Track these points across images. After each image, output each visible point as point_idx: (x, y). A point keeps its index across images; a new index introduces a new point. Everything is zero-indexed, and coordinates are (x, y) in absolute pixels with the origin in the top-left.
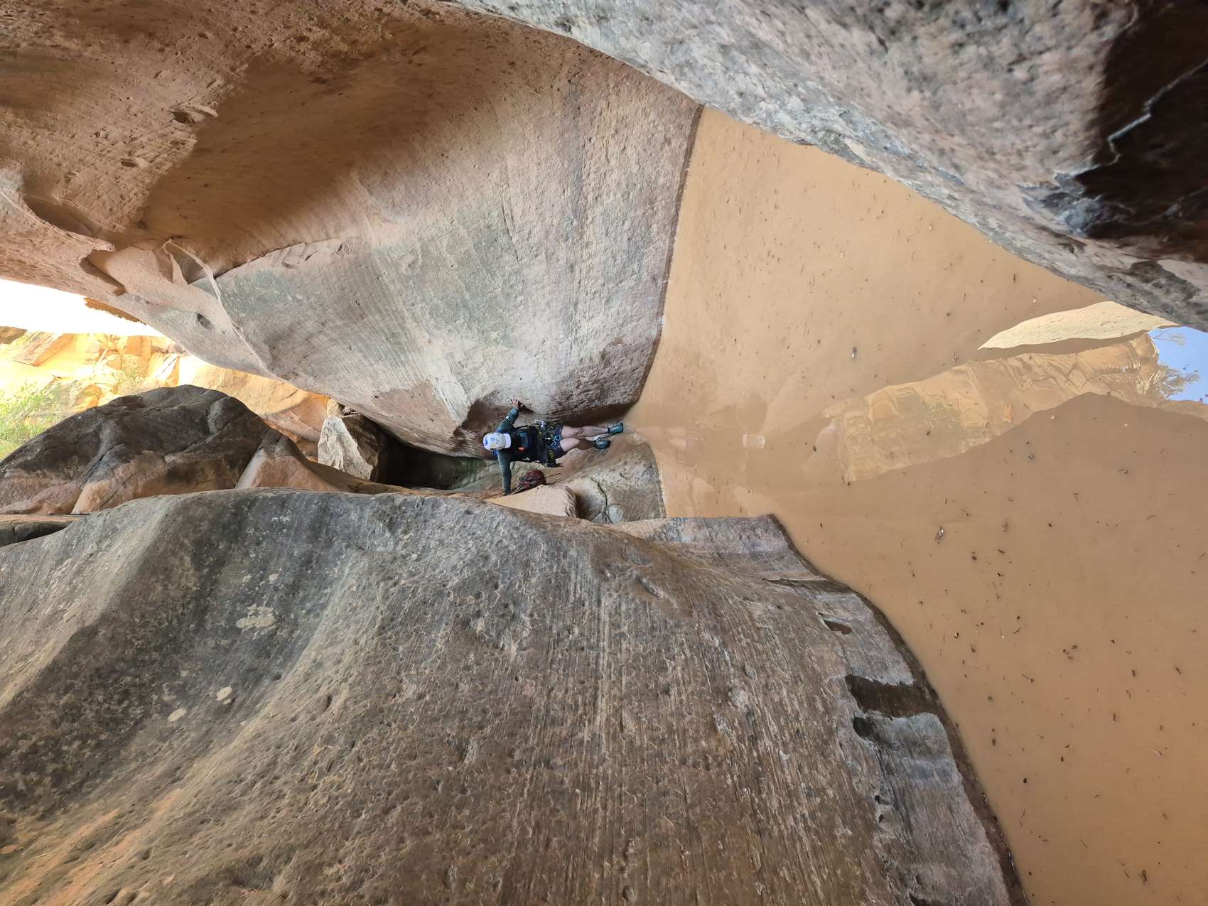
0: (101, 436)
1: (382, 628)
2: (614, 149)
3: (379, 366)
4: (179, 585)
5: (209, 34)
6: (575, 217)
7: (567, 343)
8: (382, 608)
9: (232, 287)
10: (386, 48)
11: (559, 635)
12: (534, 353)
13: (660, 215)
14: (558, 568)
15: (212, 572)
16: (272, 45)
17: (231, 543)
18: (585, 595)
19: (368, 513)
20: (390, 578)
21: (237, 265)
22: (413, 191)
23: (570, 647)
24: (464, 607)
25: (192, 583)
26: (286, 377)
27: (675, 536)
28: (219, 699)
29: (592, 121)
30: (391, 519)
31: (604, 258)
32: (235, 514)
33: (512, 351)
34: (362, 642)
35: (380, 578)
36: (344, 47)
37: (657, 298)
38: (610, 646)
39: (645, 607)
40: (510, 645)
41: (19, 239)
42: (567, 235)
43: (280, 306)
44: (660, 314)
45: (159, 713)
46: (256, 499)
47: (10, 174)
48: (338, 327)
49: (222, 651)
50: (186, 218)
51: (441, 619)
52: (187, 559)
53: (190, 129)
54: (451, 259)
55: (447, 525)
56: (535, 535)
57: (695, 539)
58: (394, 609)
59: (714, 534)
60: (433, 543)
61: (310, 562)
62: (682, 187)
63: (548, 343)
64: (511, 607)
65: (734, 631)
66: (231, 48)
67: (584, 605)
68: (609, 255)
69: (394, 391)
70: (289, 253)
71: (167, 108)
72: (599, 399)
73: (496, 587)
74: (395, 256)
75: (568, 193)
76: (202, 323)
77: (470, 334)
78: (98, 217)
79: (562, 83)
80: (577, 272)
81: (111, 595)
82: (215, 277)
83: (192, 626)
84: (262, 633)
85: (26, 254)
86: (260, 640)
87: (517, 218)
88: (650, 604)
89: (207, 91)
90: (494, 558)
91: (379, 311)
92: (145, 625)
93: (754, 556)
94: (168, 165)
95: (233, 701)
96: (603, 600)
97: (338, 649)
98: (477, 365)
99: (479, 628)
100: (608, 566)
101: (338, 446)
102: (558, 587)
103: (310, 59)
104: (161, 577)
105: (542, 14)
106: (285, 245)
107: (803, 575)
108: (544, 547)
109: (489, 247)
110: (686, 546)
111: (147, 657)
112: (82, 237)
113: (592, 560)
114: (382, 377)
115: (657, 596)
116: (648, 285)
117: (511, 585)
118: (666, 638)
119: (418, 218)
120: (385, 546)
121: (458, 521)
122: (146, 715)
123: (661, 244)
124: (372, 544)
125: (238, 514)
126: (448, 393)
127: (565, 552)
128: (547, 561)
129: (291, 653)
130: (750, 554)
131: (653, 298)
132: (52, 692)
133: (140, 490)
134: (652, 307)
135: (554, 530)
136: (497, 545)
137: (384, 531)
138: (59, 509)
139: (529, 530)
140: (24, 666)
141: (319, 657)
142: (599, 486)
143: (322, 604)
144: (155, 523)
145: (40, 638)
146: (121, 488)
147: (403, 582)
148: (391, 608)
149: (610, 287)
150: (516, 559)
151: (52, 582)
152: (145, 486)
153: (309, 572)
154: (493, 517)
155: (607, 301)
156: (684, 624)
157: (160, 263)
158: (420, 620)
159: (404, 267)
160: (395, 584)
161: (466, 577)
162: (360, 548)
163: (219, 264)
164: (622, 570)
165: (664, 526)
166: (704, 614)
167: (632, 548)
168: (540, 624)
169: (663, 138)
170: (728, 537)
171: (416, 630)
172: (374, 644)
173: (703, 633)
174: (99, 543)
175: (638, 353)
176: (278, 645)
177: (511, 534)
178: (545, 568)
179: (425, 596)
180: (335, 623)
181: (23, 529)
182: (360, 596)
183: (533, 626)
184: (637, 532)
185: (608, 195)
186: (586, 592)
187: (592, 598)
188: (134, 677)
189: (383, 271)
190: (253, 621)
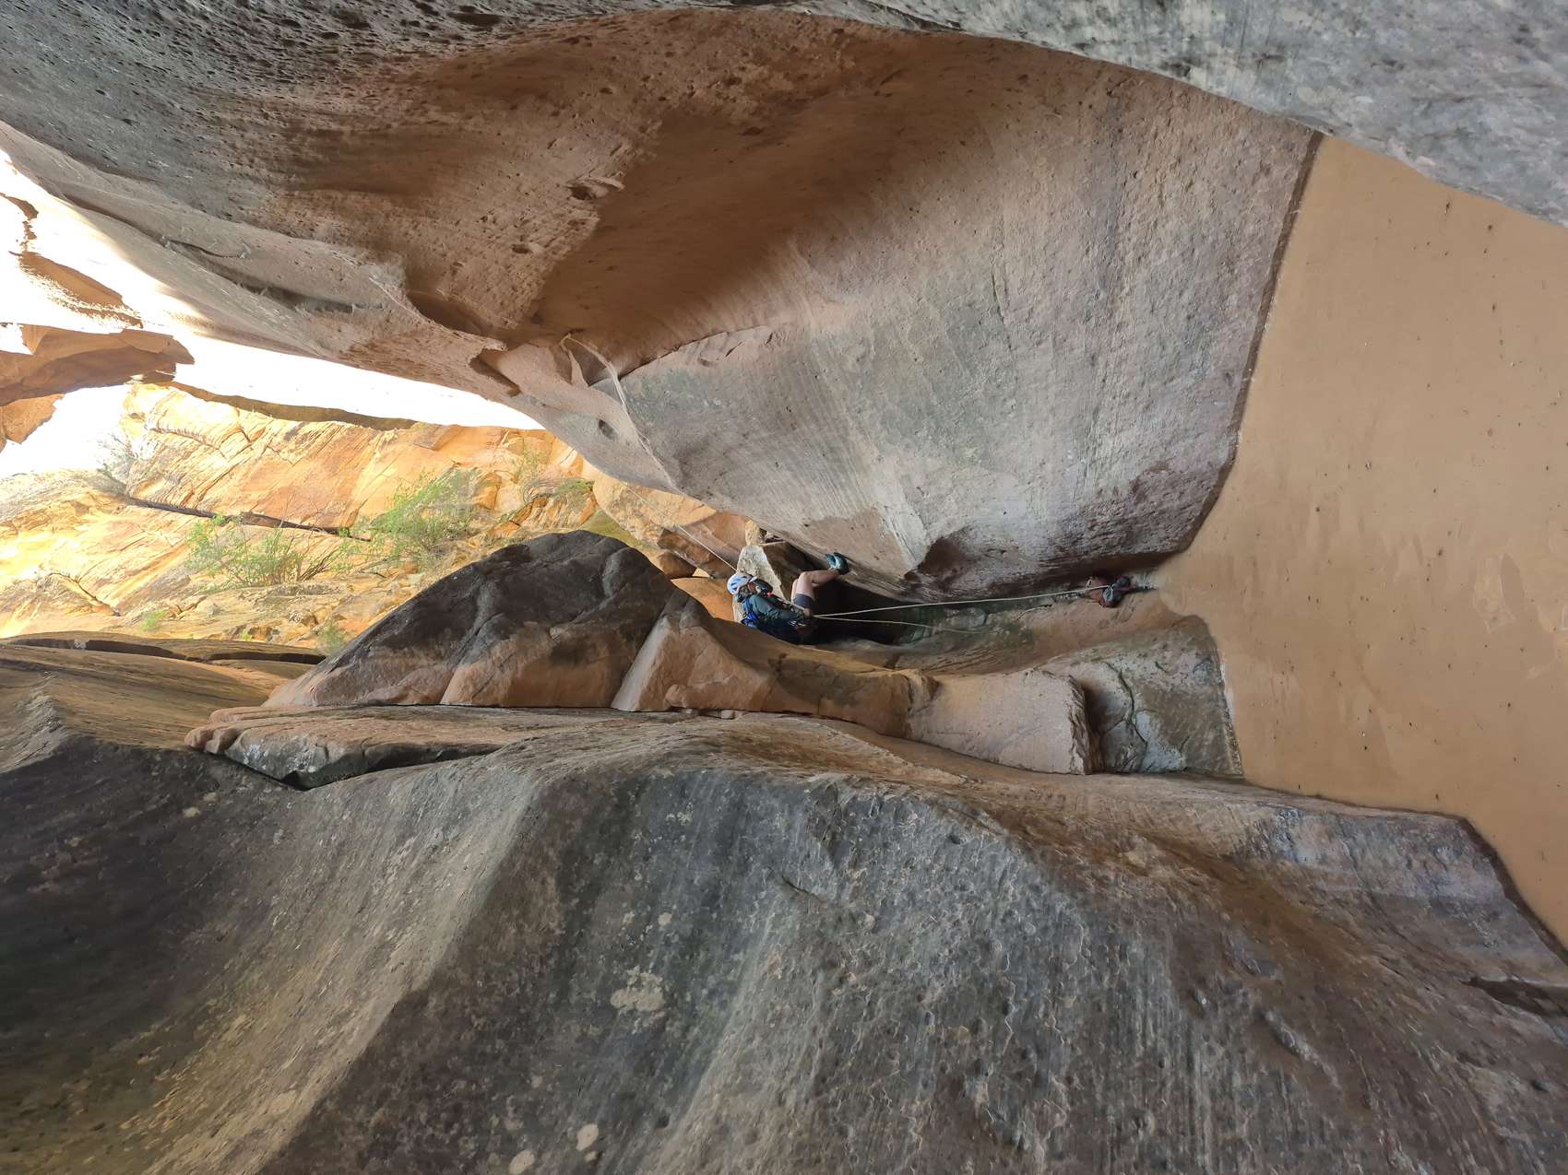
0: (479, 602)
1: (821, 1079)
2: (1173, 185)
3: (813, 489)
4: (538, 926)
5: (613, 88)
6: (1104, 287)
7: (1078, 466)
8: (820, 1034)
9: (639, 390)
10: (846, 80)
11: (1119, 1128)
12: (1028, 478)
13: (1244, 281)
14: (1111, 981)
15: (583, 905)
16: (692, 94)
17: (610, 856)
18: (1162, 1043)
19: (800, 819)
20: (833, 965)
21: (645, 362)
22: (868, 261)
23: (1141, 1156)
24: (953, 1049)
25: (555, 923)
26: (698, 497)
27: (1286, 848)
28: (581, 1146)
29: (1140, 147)
30: (834, 837)
31: (1145, 345)
32: (618, 807)
33: (995, 476)
34: (791, 1101)
35: (818, 963)
36: (788, 86)
37: (1231, 405)
38: (1216, 1161)
39: (1278, 1086)
40: (1033, 1143)
41: (404, 339)
42: (1089, 312)
43: (694, 413)
44: (1236, 426)
45: (499, 1152)
46: (647, 782)
47: (394, 267)
48: (763, 439)
49: (589, 1048)
50: (587, 308)
51: (914, 1074)
52: (552, 881)
53: (590, 207)
54: (914, 350)
55: (922, 859)
56: (1069, 906)
57: (1324, 860)
58: (840, 1037)
59: (1357, 851)
60: (899, 897)
61: (716, 897)
62: (1285, 237)
63: (1049, 466)
64: (1033, 1055)
65: (1456, 1148)
66: (641, 102)
67: (1161, 1065)
68: (1155, 340)
69: (829, 520)
70: (707, 346)
71: (563, 183)
72: (1123, 545)
73: (1005, 1010)
74: (839, 347)
75: (1095, 252)
76: (604, 432)
77: (935, 451)
78: (488, 314)
79: (1098, 98)
80: (1102, 365)
81: (449, 939)
82: (620, 378)
83: (552, 996)
84: (646, 1025)
85: (412, 353)
86: (642, 1036)
87: (1013, 292)
88: (1288, 1077)
89: (610, 160)
90: (999, 948)
91: (815, 419)
92: (488, 992)
93: (1441, 906)
94: (567, 248)
95: (599, 1156)
96: (1197, 1058)
97: (749, 1105)
98: (943, 493)
99: (979, 1099)
100: (1202, 981)
102: (1113, 1022)
103: (742, 105)
104: (516, 913)
106: (702, 335)
107: (1545, 967)
108: (1085, 934)
109: (970, 333)
110: (1309, 873)
111: (488, 1049)
112: (470, 336)
113: (1173, 969)
114: (814, 500)
115: (1294, 1052)
116: (1216, 385)
117: (1031, 1009)
118: (1324, 1159)
119: (873, 296)
120: (825, 886)
121: (936, 859)
122: (481, 1153)
123: (1247, 326)
124: (805, 878)
125: (622, 806)
126: (900, 526)
127: (1124, 947)
128: (1092, 963)
129: (685, 1074)
130: (1431, 901)
131: (1224, 404)
132: (361, 1103)
133: (519, 675)
134: (1222, 418)
135: (1100, 896)
136: (1003, 921)
137: (823, 857)
138: (427, 698)
139: (1058, 895)
140: (334, 1039)
141: (725, 1113)
142: (1121, 677)
143: (732, 983)
144: (513, 819)
145: (360, 986)
146: (498, 672)
147: (853, 978)
148: (834, 1034)
149: (1153, 386)
150: (1038, 955)
151: (389, 871)
152: (526, 669)
153: (715, 916)
154: (994, 857)
155: (1147, 407)
156: (1355, 1128)
157: (558, 361)
158: (882, 1069)
159: (850, 363)
160: (842, 981)
161: (955, 984)
162: (788, 884)
163: (626, 361)
164: (1228, 991)
165: (1264, 824)
166: (1391, 1103)
167: (1240, 933)
168: (1084, 1101)
169: (1257, 166)
170: (1385, 861)
171: (876, 1092)
172: (809, 1113)
173: (1395, 1152)
174: (445, 829)
175: (1194, 483)
176: (667, 1054)
177: (1028, 901)
178: (1089, 977)
179: (888, 1016)
180: (750, 1040)
181: (375, 754)
182: (787, 993)
183: (1072, 1104)
184: (1216, 829)
185: (1158, 253)
186: (1164, 1036)
187: (1176, 1051)
188: (470, 1082)
189: (823, 367)
190: (634, 998)
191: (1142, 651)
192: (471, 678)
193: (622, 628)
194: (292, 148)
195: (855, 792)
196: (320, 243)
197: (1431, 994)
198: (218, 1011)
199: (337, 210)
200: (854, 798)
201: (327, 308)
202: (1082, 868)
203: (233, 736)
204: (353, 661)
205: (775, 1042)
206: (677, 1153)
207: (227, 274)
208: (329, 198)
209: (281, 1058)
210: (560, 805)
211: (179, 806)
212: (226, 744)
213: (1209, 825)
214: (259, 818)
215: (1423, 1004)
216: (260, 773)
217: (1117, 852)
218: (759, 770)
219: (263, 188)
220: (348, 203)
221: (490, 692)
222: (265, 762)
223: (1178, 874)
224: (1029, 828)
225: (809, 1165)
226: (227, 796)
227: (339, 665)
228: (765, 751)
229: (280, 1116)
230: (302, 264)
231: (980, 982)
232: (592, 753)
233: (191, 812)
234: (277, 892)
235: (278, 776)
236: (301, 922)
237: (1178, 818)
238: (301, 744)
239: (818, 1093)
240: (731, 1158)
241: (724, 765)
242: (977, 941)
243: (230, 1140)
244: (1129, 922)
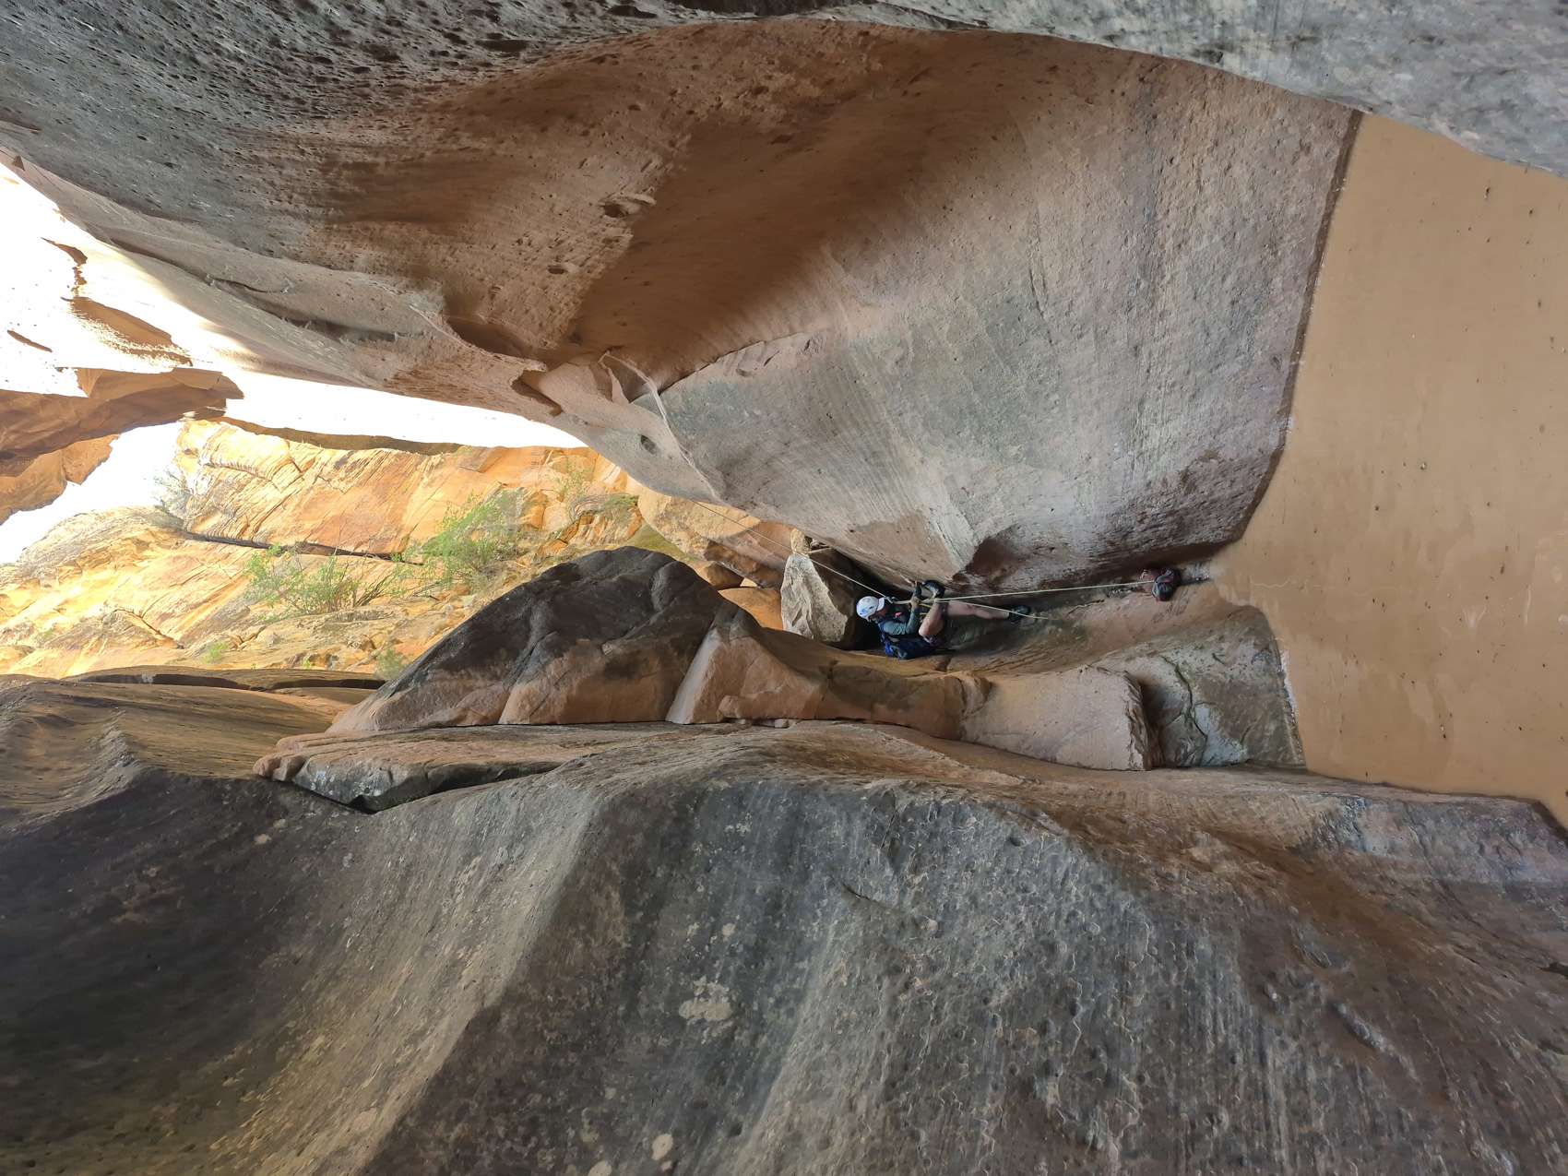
0: (532, 622)
1: (891, 1084)
2: (1211, 170)
3: (857, 494)
4: (605, 939)
5: (642, 105)
6: (1144, 276)
7: (1126, 459)
8: (888, 1039)
9: (679, 404)
10: (873, 82)
11: (1193, 1126)
12: (1075, 474)
13: (1288, 263)
14: (1180, 974)
16: (720, 105)
17: (672, 868)
18: (1234, 1039)
19: (858, 827)
20: (898, 970)
21: (684, 376)
22: (902, 259)
23: (1217, 1152)
24: (1022, 1051)
25: (621, 937)
26: (742, 507)
27: (1353, 838)
28: (657, 1155)
29: (1175, 132)
30: (893, 843)
31: (1189, 333)
32: (677, 820)
33: (1041, 473)
34: (861, 1106)
35: (882, 968)
36: (816, 92)
37: (1280, 389)
38: (1293, 1156)
39: (1354, 1079)
40: (1106, 1142)
41: (446, 365)
42: (1129, 303)
43: (735, 424)
44: (1286, 411)
45: (577, 1163)
46: (705, 793)
47: (431, 296)
48: (805, 447)
49: (660, 1059)
50: (624, 324)
51: (984, 1076)
52: (616, 896)
53: (624, 224)
54: (953, 350)
55: (982, 862)
56: (1134, 905)
57: (1392, 849)
58: (908, 1042)
59: (1427, 839)
60: (961, 901)
61: (778, 906)
62: (1328, 216)
63: (1095, 461)
64: (1102, 1055)
65: (1540, 1136)
66: (669, 117)
67: (1233, 1061)
68: (1199, 327)
69: (874, 525)
70: (745, 356)
71: (595, 201)
72: (1175, 537)
73: (1073, 1011)
74: (877, 351)
75: (1134, 241)
76: (646, 447)
77: (979, 451)
78: (528, 336)
79: (1130, 86)
80: (1145, 356)
81: (518, 955)
82: (660, 392)
83: (622, 1008)
84: (714, 1035)
85: (454, 378)
86: (711, 1046)
87: (1052, 286)
88: (1363, 1070)
89: (641, 176)
90: (1064, 949)
91: (856, 424)
92: (560, 1005)
93: (1516, 892)
94: (602, 267)
95: (675, 1165)
96: (1269, 1052)
97: (821, 1111)
98: (988, 492)
99: (1050, 1100)
100: (1272, 976)
101: (805, 591)
102: (1183, 1019)
103: (770, 114)
104: (582, 928)
105: (1170, 41)
106: (740, 345)
108: (1151, 932)
109: (1009, 330)
110: (1378, 863)
111: (561, 1062)
112: (511, 359)
113: (1241, 964)
114: (859, 507)
115: (1369, 1045)
116: (1264, 369)
117: (1099, 1009)
118: (1404, 1152)
119: (909, 298)
120: (887, 892)
121: (998, 860)
122: (560, 1165)
123: (1293, 308)
124: (866, 885)
125: (682, 819)
126: (946, 527)
127: (1190, 944)
128: (1159, 960)
129: (756, 1082)
130: (1506, 887)
131: (1273, 388)
132: (439, 1119)
133: (574, 692)
134: (1271, 403)
135: (1165, 893)
136: (1067, 921)
137: (883, 864)
138: (486, 718)
139: (1121, 894)
140: (412, 1057)
141: (796, 1120)
142: (1177, 671)
143: (798, 991)
144: (575, 836)
145: (434, 1004)
146: (554, 690)
147: (918, 983)
148: (903, 1040)
149: (1198, 374)
150: (1103, 954)
151: (457, 890)
152: (580, 687)
153: (778, 925)
154: (1055, 858)
155: (1194, 396)
156: (1435, 1120)
157: (598, 379)
158: (950, 1073)
159: (890, 363)
160: (907, 986)
161: (1021, 987)
162: (850, 891)
163: (664, 375)
164: (1299, 985)
165: (1330, 815)
166: (1471, 1094)
167: (1308, 926)
168: (1157, 1099)
169: (1297, 145)
170: (1456, 848)
171: (946, 1096)
172: (880, 1117)
173: (1477, 1143)
174: (510, 848)
175: (1245, 471)
176: (736, 1063)
177: (1091, 900)
178: (1156, 975)
179: (955, 1020)
180: (819, 1047)
181: (437, 776)
182: (853, 999)
183: (1144, 1102)
184: (1281, 821)
185: (1199, 239)
186: (1235, 1031)
187: (1248, 1047)
188: (545, 1096)
189: (862, 371)
190: (702, 1009)
191: (1197, 643)
192: (527, 697)
193: (672, 641)
194: (332, 183)
195: (913, 798)
196: (360, 274)
197: (1509, 983)
198: (297, 1033)
199: (375, 240)
200: (912, 804)
201: (370, 338)
202: (1145, 866)
203: (300, 763)
204: (412, 685)
205: (843, 1048)
206: (751, 1161)
207: (272, 309)
208: (367, 229)
209: (360, 1079)
210: (621, 821)
211: (249, 833)
212: (294, 771)
213: (1273, 818)
214: (329, 842)
215: (1502, 992)
216: (325, 798)
217: (1180, 848)
218: (816, 778)
219: (303, 223)
220: (386, 233)
221: (547, 710)
222: (332, 787)
223: (1244, 868)
224: (1089, 827)
225: (882, 1170)
226: (296, 823)
227: (398, 689)
228: (821, 759)
229: (363, 1134)
230: (344, 296)
231: (1045, 983)
232: (649, 768)
233: (262, 839)
234: (350, 914)
235: (345, 800)
236: (374, 943)
237: (1243, 812)
238: (366, 769)
239: (889, 1098)
240: (805, 1164)
241: (781, 775)
242: (1042, 943)
243: (316, 1159)
244: (1195, 919)
